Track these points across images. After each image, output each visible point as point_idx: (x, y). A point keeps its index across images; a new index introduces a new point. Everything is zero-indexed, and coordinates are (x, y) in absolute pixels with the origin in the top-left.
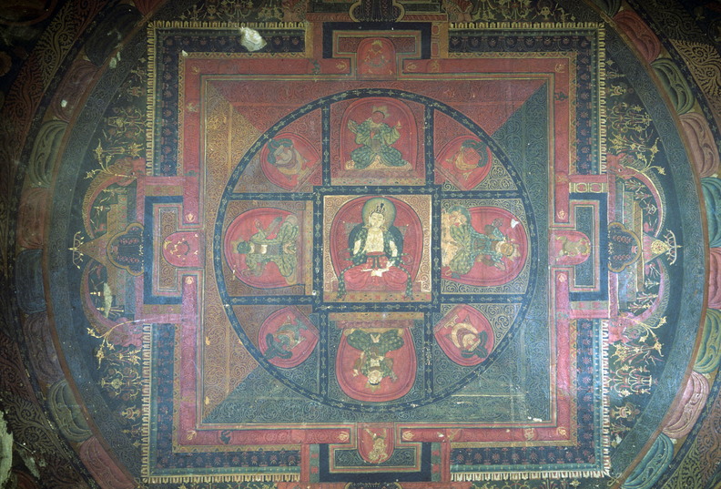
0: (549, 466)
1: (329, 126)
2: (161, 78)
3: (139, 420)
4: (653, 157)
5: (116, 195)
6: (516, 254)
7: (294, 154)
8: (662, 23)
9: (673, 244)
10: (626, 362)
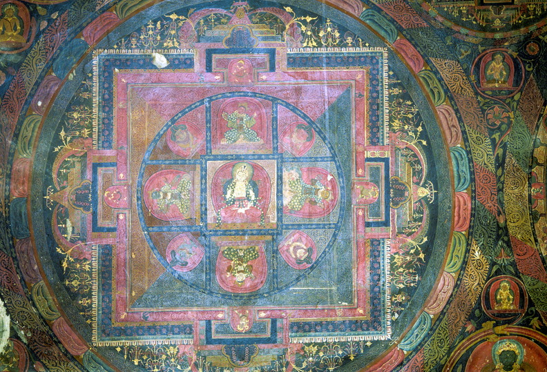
0: (352, 333)
1: (210, 116)
2: (102, 86)
3: (90, 306)
4: (419, 133)
5: (74, 162)
6: (331, 197)
7: (188, 134)
8: (425, 47)
9: (432, 190)
10: (401, 266)
